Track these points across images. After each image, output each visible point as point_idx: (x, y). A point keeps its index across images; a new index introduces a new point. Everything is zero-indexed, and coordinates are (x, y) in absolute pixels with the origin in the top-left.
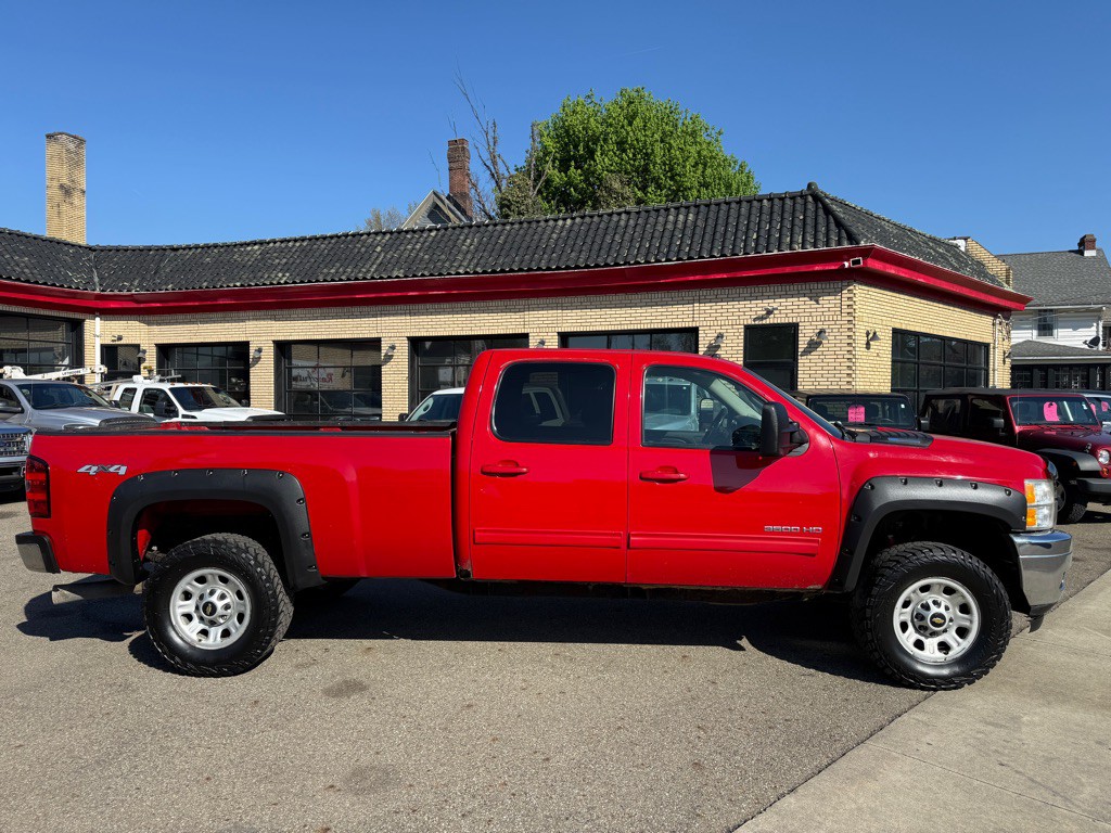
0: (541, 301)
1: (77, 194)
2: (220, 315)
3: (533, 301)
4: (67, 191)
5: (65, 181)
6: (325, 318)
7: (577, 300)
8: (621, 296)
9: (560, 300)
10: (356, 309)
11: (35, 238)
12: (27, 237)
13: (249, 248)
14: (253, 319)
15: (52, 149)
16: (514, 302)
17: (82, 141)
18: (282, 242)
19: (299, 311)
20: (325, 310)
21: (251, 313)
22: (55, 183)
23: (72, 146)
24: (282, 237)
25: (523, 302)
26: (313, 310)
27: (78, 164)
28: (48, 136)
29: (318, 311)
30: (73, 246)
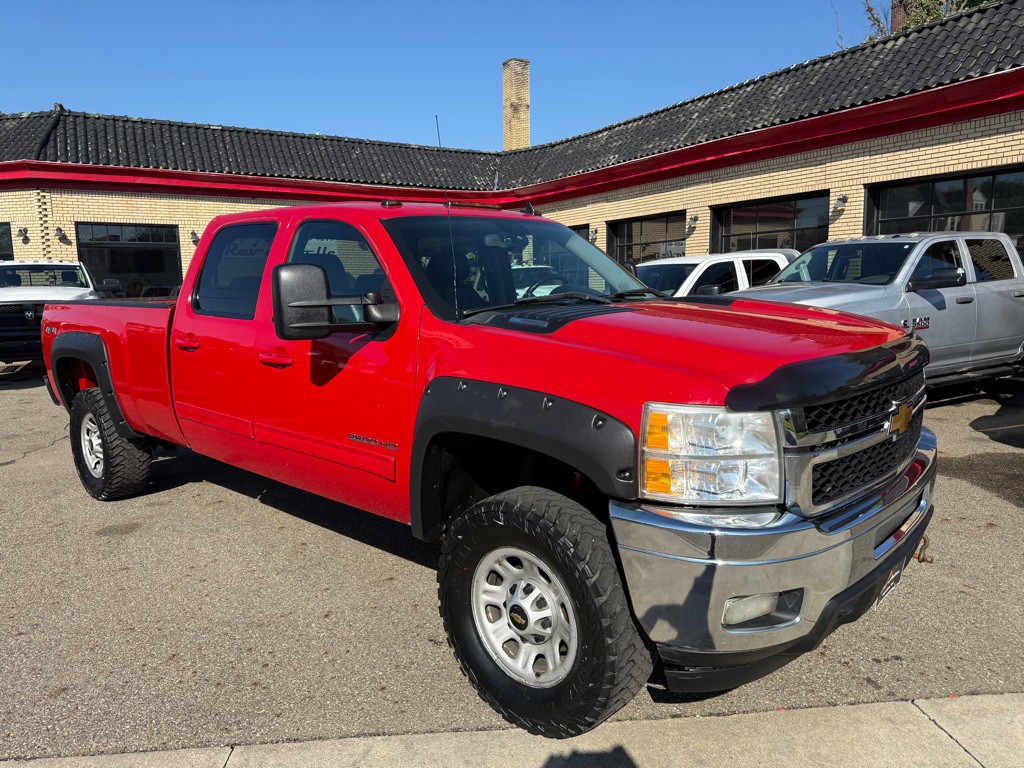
0: (846, 147)
1: (523, 109)
2: (570, 201)
3: (837, 149)
4: (515, 108)
5: (514, 100)
6: (643, 194)
7: (888, 140)
8: (948, 128)
9: (869, 143)
10: (667, 182)
11: (456, 152)
12: (450, 152)
13: (600, 135)
14: (593, 203)
15: (507, 74)
16: (815, 153)
17: (527, 63)
18: (625, 124)
19: (624, 191)
20: (643, 186)
21: (590, 197)
22: (508, 104)
23: (519, 69)
24: (625, 120)
25: (824, 152)
26: (633, 188)
27: (523, 83)
28: (504, 64)
29: (637, 188)
30: (485, 154)
